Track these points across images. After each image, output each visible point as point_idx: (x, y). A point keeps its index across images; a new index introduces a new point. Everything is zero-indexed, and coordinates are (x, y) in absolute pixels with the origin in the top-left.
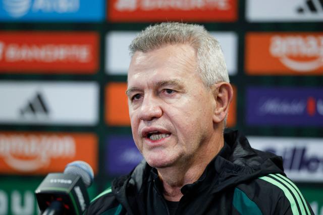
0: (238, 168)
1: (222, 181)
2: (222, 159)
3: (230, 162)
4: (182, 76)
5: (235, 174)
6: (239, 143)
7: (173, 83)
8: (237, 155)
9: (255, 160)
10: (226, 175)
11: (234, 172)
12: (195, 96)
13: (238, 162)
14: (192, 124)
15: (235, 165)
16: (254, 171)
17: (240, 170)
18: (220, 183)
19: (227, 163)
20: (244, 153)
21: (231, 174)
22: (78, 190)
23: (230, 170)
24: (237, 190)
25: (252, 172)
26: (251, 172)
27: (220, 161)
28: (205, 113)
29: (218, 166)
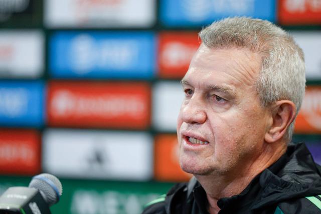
1: (264, 197)
2: (270, 172)
3: (276, 176)
4: (237, 85)
5: (279, 191)
6: (295, 156)
8: (289, 170)
9: (307, 177)
10: (271, 190)
11: (279, 188)
12: (246, 111)
13: (286, 177)
14: (235, 140)
15: (281, 180)
16: (302, 188)
17: (286, 186)
18: (262, 199)
19: (273, 177)
20: (297, 168)
21: (275, 190)
23: (275, 186)
24: (278, 208)
25: (300, 190)
26: (298, 190)
27: (266, 175)
28: (254, 131)
29: (262, 180)
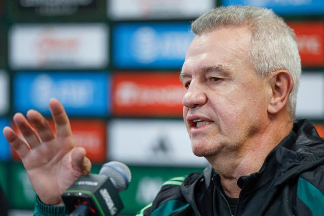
0: (301, 157)
1: (284, 172)
2: (284, 149)
3: (292, 151)
5: (298, 164)
6: (302, 131)
7: (218, 69)
8: (300, 143)
9: (318, 148)
10: (288, 164)
11: (297, 161)
12: (243, 84)
13: (300, 150)
14: (237, 113)
15: (297, 153)
16: (318, 158)
17: (303, 158)
18: (282, 174)
19: (289, 153)
20: (308, 141)
21: (294, 164)
22: (105, 193)
23: (292, 160)
24: (301, 179)
25: (317, 159)
26: (315, 160)
27: (281, 150)
28: (255, 102)
29: (279, 157)
